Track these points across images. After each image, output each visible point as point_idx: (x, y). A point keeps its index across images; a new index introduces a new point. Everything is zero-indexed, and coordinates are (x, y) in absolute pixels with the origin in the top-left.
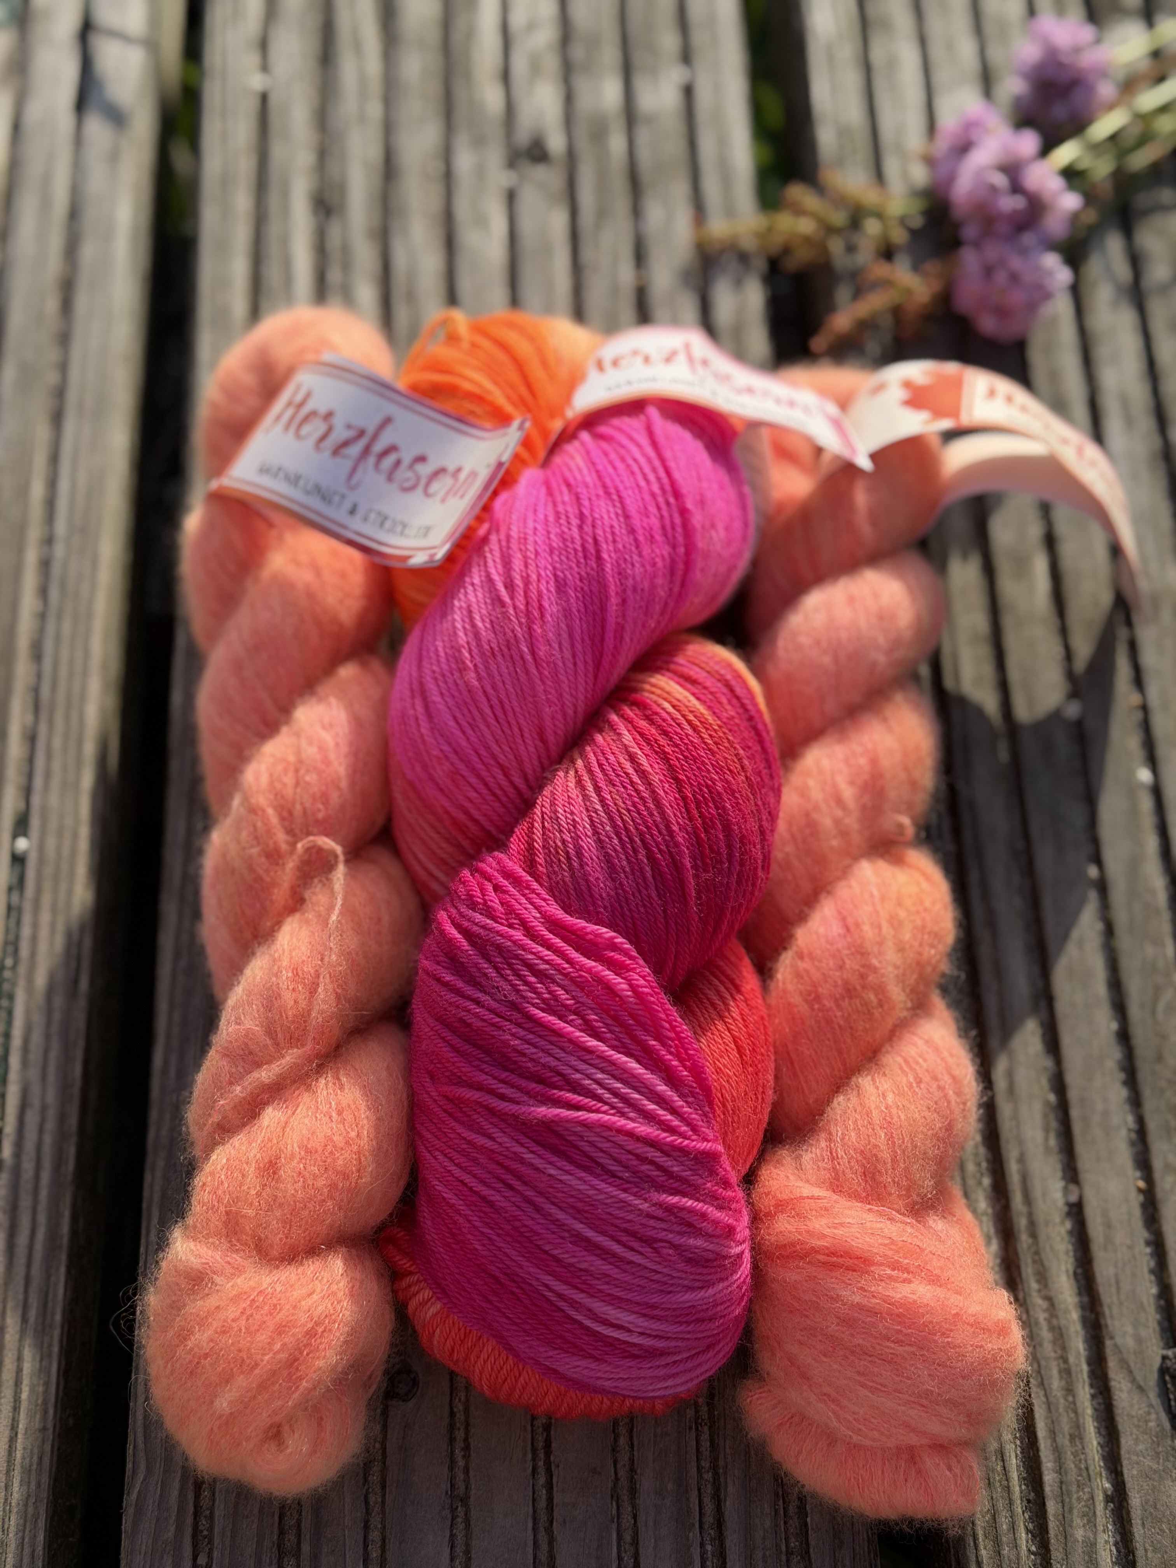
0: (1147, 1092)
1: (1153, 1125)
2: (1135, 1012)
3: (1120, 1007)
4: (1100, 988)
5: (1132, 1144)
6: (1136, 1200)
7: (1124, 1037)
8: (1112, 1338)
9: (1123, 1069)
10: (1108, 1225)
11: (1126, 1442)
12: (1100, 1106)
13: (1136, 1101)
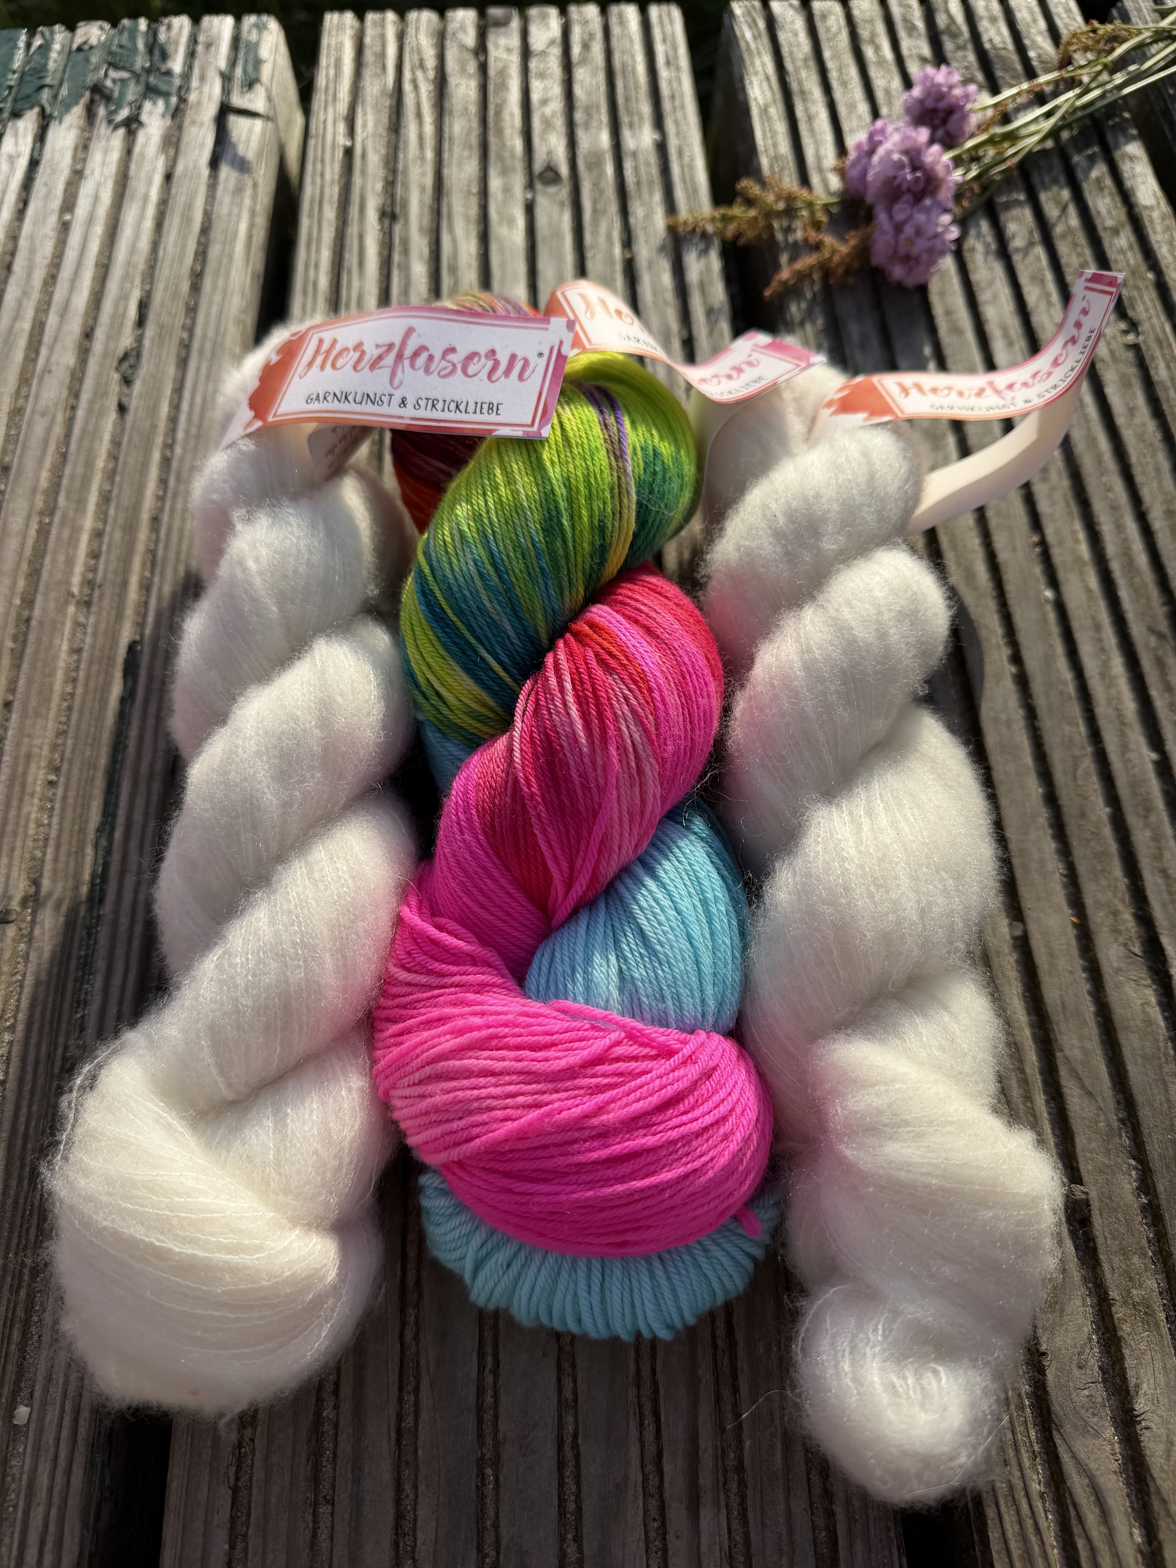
0: (1075, 843)
1: (1082, 869)
2: (1060, 777)
3: (1046, 775)
4: (1028, 759)
5: (1065, 887)
6: (1072, 933)
7: (1051, 799)
8: (1062, 1050)
9: (1052, 826)
10: (1052, 955)
11: (1081, 1142)
12: (1036, 856)
13: (1065, 851)
